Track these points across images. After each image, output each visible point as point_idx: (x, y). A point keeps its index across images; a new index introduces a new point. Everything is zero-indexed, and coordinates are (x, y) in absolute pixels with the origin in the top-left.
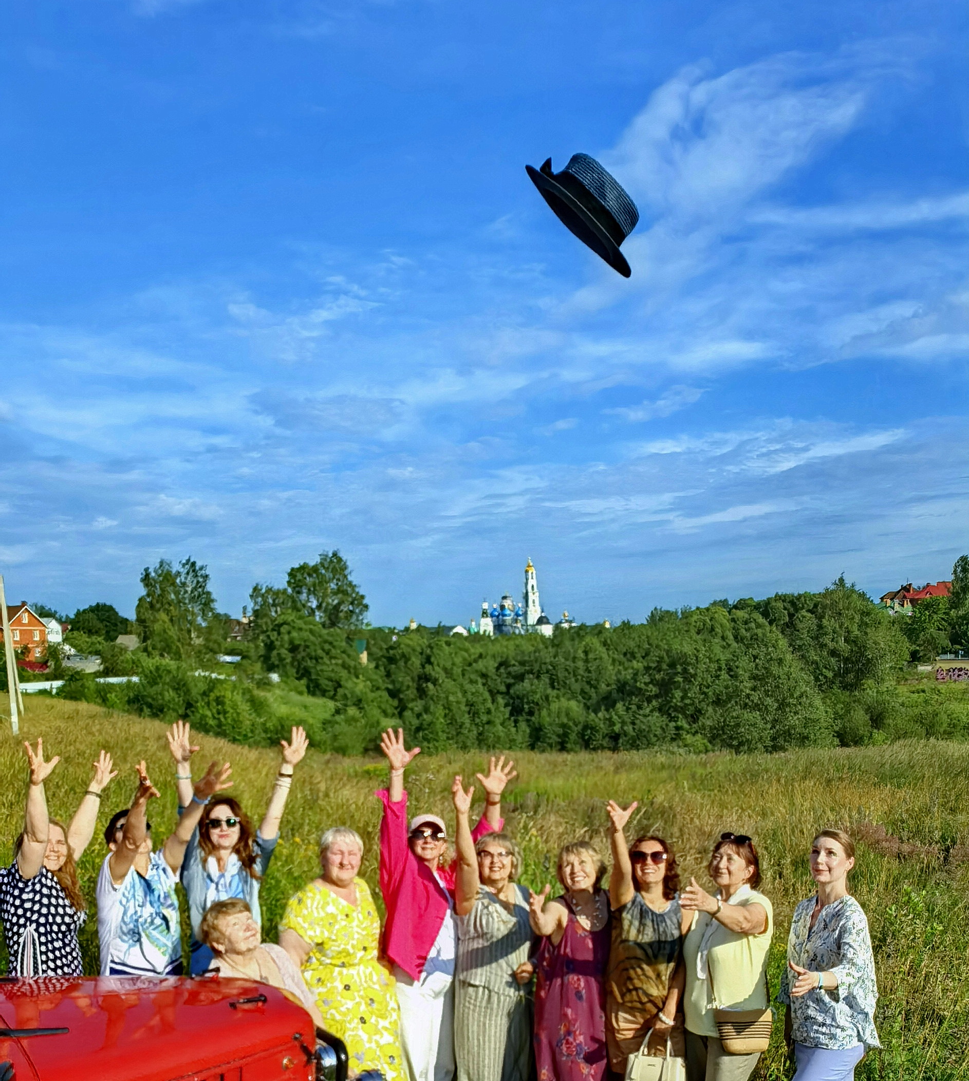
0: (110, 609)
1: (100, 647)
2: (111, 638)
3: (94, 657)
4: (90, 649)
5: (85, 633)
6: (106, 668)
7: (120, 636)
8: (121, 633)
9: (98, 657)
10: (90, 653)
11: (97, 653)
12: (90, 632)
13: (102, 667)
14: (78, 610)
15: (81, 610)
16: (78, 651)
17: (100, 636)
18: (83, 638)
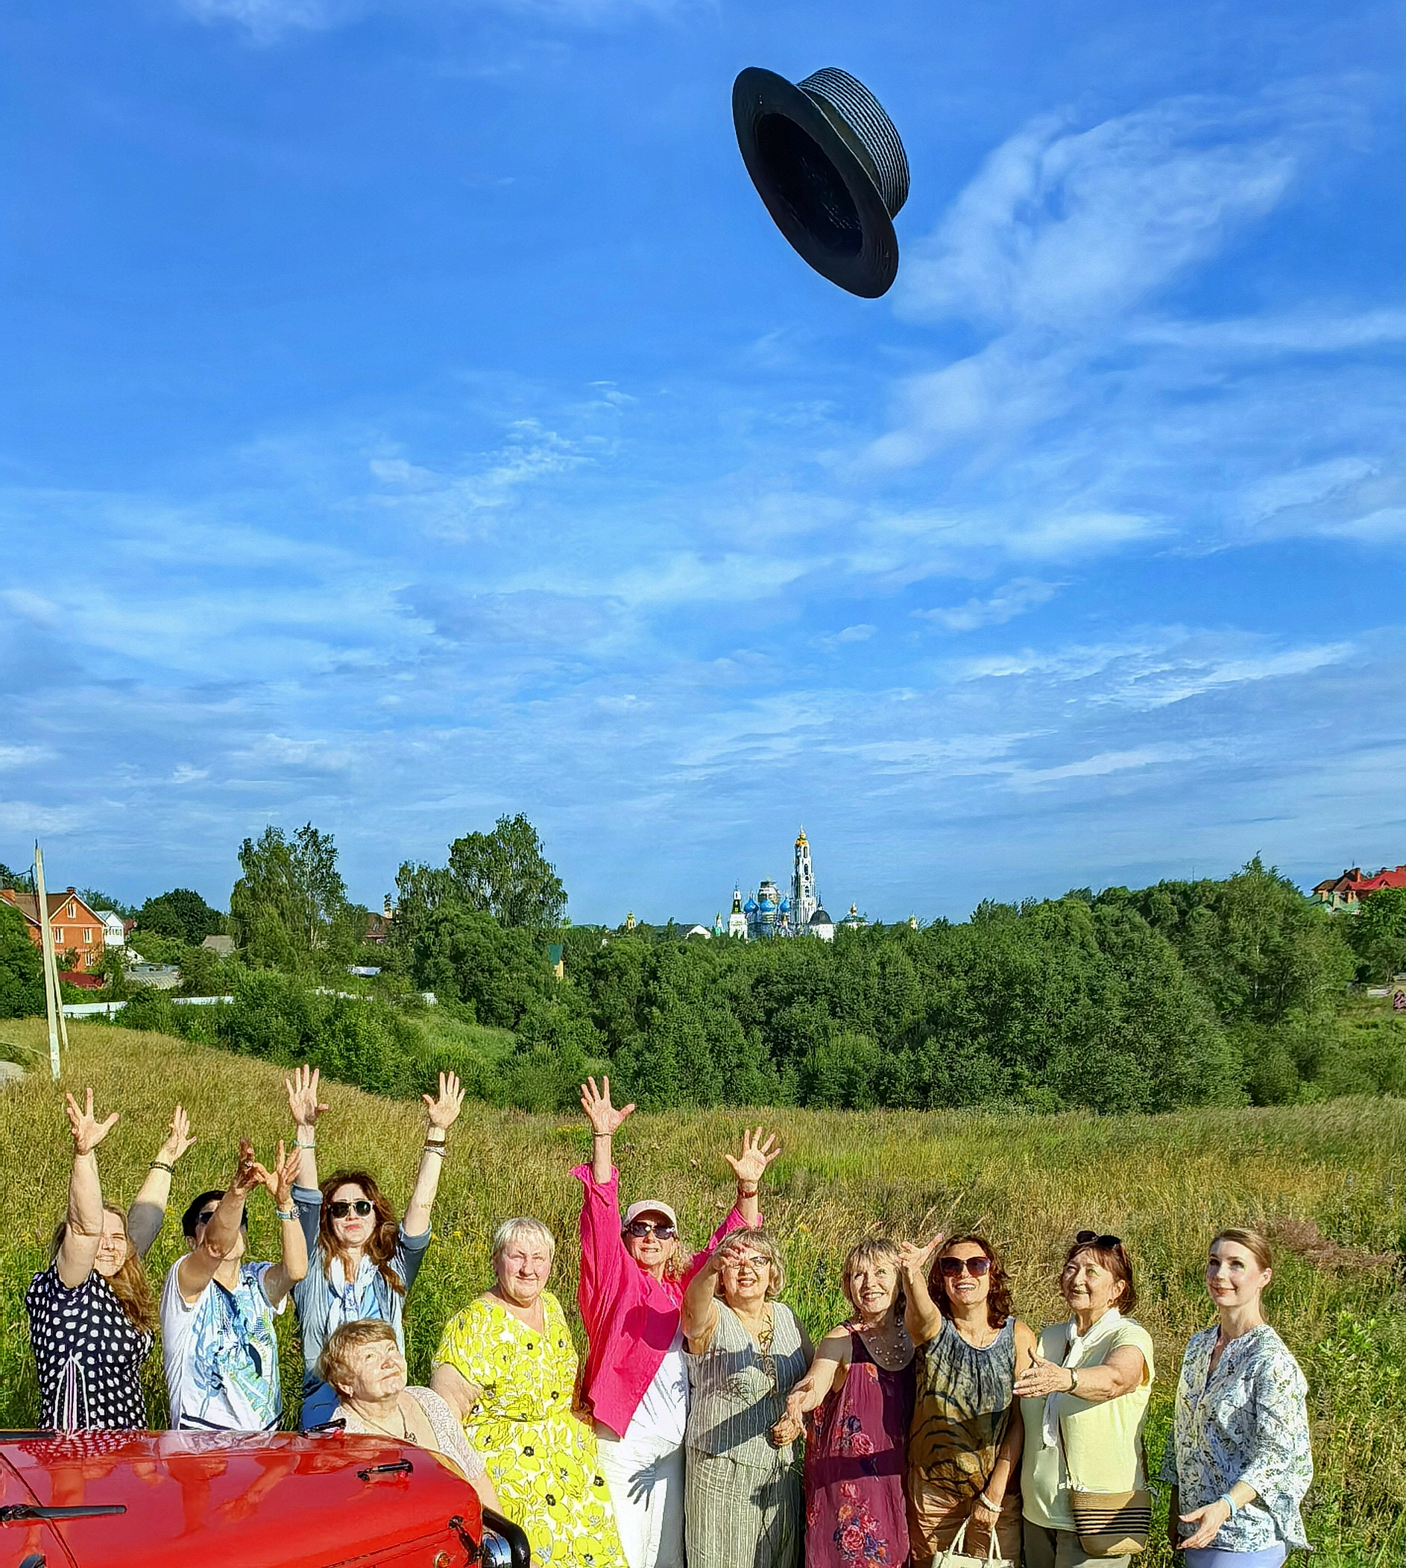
0: (194, 898)
1: (179, 954)
2: (195, 940)
3: (170, 968)
4: (166, 956)
5: (157, 932)
6: (188, 984)
7: (208, 937)
8: (209, 934)
9: (176, 967)
10: (165, 961)
11: (175, 961)
12: (165, 931)
13: (181, 983)
14: (149, 900)
15: (153, 899)
16: (148, 959)
17: (178, 937)
18: (154, 940)
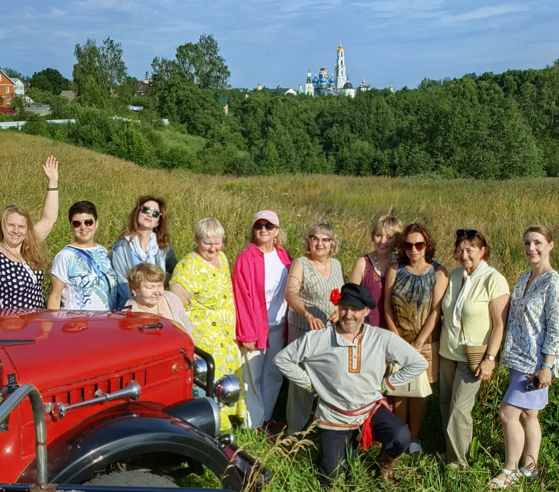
0: (56, 72)
1: (50, 99)
2: (57, 92)
3: (46, 106)
4: (43, 100)
5: (39, 89)
6: (54, 113)
7: (63, 91)
8: (64, 90)
9: (49, 105)
10: (43, 102)
11: (48, 103)
12: (43, 88)
13: (51, 112)
14: (35, 73)
15: (37, 72)
16: (36, 101)
17: (49, 91)
18: (39, 92)
